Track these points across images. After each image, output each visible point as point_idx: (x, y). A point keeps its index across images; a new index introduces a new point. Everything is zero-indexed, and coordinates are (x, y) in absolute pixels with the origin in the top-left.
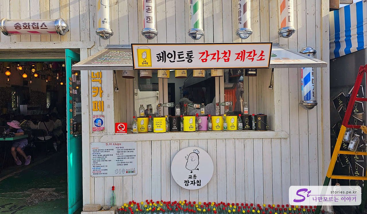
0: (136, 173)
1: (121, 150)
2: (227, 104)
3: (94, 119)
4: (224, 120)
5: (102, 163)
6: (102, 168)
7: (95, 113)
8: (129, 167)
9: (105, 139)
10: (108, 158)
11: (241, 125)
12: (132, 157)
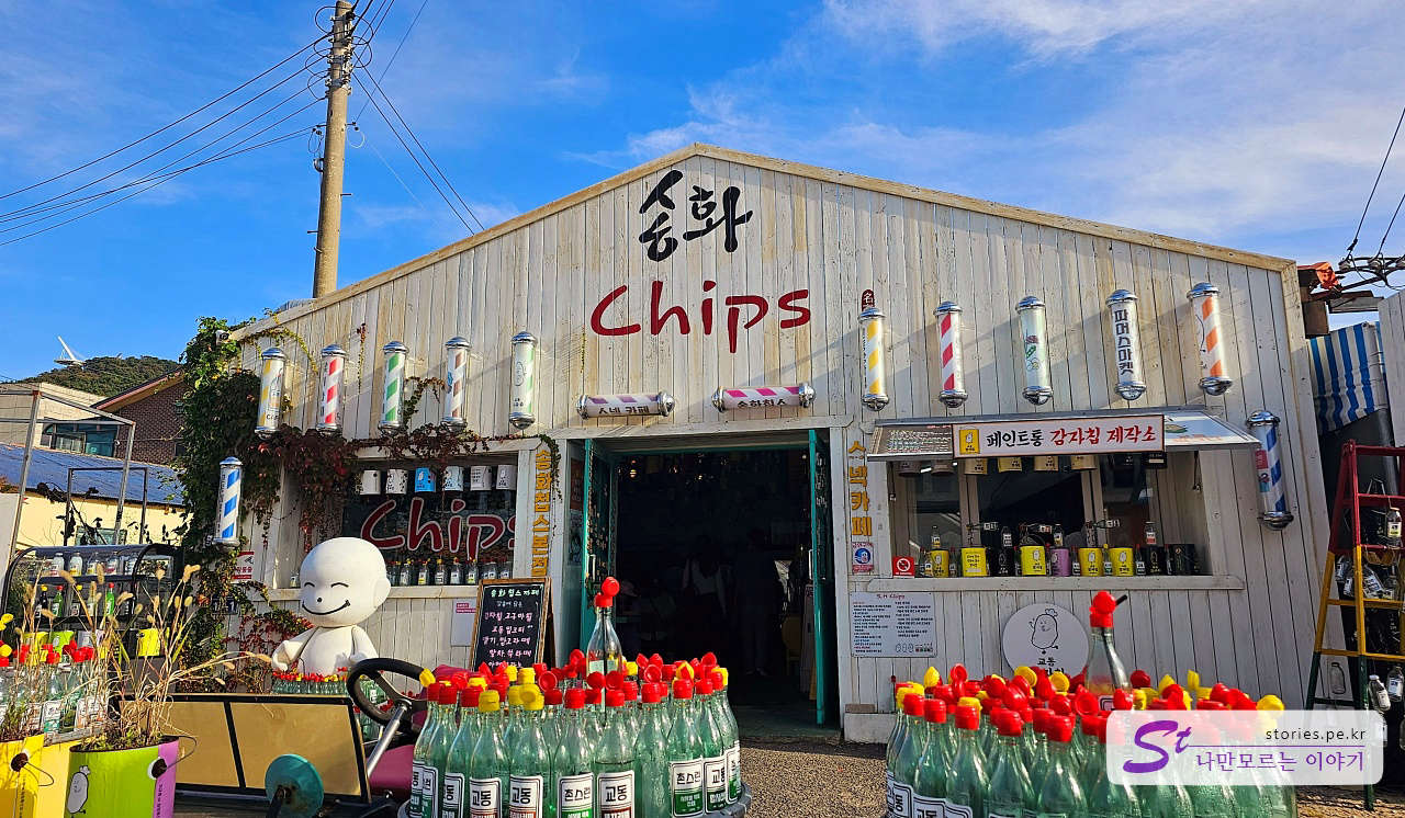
0: (934, 651)
1: (905, 609)
2: (1110, 523)
3: (855, 550)
4: (1106, 556)
5: (872, 632)
6: (872, 640)
7: (856, 539)
8: (921, 641)
9: (875, 585)
10: (882, 622)
11: (1141, 565)
12: (927, 621)
